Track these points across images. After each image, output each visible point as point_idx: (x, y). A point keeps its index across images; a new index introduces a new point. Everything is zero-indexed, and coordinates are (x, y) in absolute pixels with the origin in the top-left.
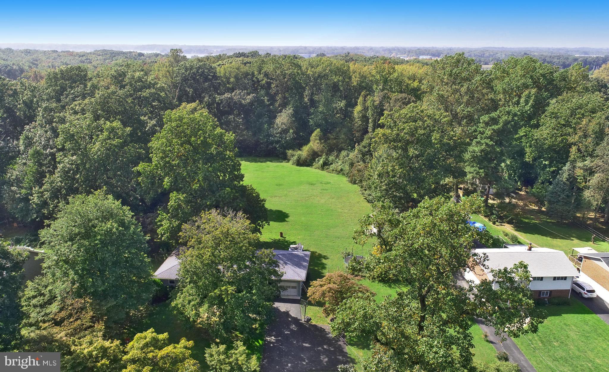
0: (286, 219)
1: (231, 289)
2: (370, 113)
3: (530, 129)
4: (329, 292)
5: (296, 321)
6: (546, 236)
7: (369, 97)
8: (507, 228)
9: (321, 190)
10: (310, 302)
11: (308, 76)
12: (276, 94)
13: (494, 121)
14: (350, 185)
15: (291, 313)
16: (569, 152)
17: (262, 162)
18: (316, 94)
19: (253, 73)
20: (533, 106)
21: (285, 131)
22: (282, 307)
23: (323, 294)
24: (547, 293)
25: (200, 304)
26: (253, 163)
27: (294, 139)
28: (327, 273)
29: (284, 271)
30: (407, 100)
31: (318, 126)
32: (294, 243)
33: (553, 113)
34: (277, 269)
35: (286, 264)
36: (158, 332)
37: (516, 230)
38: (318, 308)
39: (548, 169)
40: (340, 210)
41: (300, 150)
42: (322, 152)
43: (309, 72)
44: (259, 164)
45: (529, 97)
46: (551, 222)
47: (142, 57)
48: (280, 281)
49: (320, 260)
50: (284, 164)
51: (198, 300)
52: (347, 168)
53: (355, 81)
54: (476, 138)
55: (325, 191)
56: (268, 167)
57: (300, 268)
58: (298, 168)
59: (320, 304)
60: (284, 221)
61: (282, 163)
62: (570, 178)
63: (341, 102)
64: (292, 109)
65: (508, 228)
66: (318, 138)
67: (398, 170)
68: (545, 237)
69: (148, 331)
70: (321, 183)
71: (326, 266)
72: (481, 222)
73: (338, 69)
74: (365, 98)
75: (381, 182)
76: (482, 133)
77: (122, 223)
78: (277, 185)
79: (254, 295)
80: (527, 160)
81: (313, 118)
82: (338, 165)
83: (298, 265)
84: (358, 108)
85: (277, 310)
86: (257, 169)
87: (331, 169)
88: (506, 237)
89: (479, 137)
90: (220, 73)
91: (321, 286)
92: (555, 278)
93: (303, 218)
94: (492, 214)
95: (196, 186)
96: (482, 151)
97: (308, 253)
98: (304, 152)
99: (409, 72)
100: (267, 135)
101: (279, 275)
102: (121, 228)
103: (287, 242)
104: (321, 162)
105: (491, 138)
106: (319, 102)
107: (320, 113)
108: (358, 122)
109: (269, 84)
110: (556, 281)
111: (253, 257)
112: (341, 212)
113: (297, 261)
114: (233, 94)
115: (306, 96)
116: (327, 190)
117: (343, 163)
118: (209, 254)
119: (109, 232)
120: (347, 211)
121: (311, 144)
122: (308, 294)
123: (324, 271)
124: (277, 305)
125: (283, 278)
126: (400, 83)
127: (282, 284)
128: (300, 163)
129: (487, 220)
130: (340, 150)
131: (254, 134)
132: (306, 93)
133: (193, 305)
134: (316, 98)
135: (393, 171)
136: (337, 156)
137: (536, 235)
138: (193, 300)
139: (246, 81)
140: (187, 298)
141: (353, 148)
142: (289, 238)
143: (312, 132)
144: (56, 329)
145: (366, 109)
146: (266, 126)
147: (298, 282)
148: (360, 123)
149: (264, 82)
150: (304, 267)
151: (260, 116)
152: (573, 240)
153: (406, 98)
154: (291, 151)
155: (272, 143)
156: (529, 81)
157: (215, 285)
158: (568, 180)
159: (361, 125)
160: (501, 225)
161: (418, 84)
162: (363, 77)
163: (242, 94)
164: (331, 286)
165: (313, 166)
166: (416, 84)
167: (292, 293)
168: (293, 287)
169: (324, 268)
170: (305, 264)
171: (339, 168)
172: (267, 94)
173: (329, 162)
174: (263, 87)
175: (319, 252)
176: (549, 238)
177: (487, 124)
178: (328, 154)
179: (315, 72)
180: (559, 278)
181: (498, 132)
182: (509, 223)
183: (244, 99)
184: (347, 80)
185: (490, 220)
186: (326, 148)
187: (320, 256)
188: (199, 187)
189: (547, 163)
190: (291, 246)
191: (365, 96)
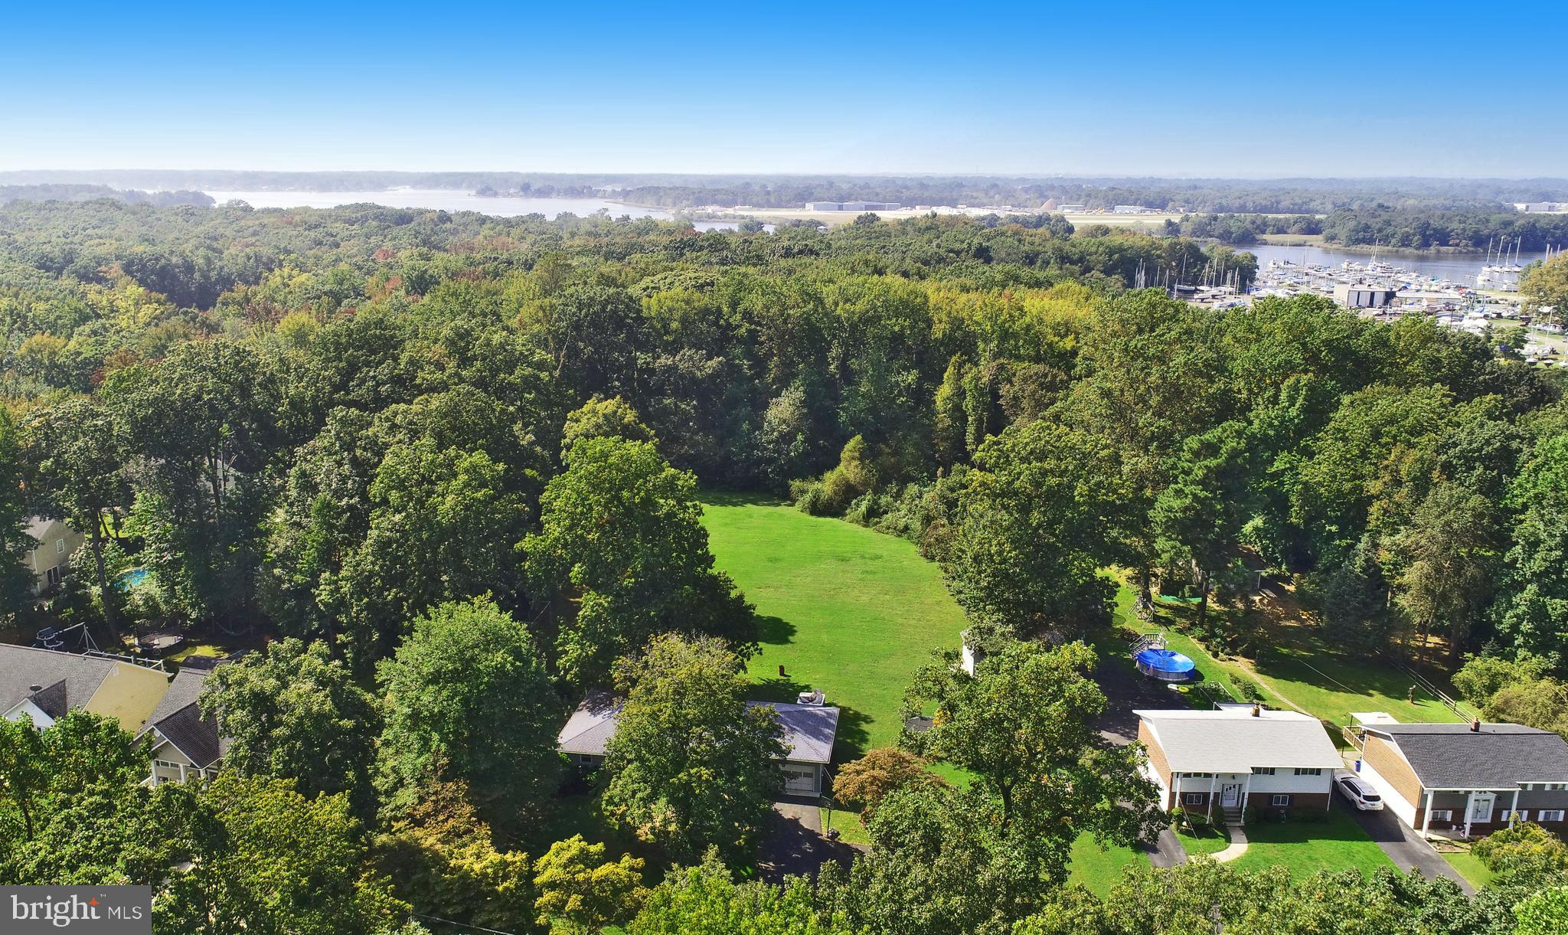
0: (791, 638)
1: (705, 773)
2: (969, 403)
3: (1299, 457)
4: (872, 784)
5: (812, 836)
6: (1319, 686)
7: (968, 366)
8: (1242, 667)
9: (863, 572)
10: (837, 800)
11: (838, 319)
12: (770, 355)
13: (1211, 449)
14: (924, 562)
15: (802, 822)
16: (1367, 513)
17: (735, 505)
18: (853, 356)
19: (719, 310)
20: (1304, 410)
21: (787, 438)
22: (787, 810)
23: (862, 789)
24: (1284, 799)
25: (652, 798)
26: (717, 507)
27: (805, 454)
28: (869, 750)
29: (792, 744)
30: (1049, 379)
31: (858, 425)
32: (807, 688)
33: (1339, 430)
34: (779, 740)
35: (792, 730)
36: (592, 841)
37: (1259, 672)
38: (852, 814)
39: (1338, 542)
40: (900, 620)
41: (818, 479)
42: (866, 484)
43: (839, 311)
44: (730, 508)
45: (1296, 388)
46: (1336, 656)
47: (448, 225)
48: (785, 762)
49: (858, 725)
50: (783, 509)
51: (649, 790)
52: (916, 525)
53: (938, 331)
54: (1177, 483)
55: (870, 577)
56: (750, 516)
57: (819, 739)
58: (813, 518)
59: (855, 806)
60: (787, 641)
61: (779, 508)
62: (1369, 567)
63: (909, 372)
64: (801, 388)
65: (1244, 667)
66: (857, 454)
67: (1009, 552)
68: (1315, 688)
69: (572, 839)
70: (863, 557)
71: (869, 737)
72: (1191, 653)
73: (905, 303)
74: (959, 370)
75: (980, 573)
76: (1187, 472)
77: (517, 653)
78: (770, 560)
79: (741, 784)
80: (1294, 520)
81: (848, 408)
82: (900, 515)
83: (816, 734)
84: (945, 391)
85: (777, 815)
86: (728, 521)
87: (884, 524)
88: (1234, 686)
89: (1180, 479)
90: (649, 308)
91: (858, 773)
92: (1297, 771)
93: (825, 637)
94: (1215, 636)
95: (629, 582)
96: (1186, 509)
97: (835, 711)
98: (827, 485)
99: (1054, 316)
100: (747, 446)
101: (783, 752)
102: (518, 663)
103: (792, 685)
104: (863, 508)
105: (1204, 483)
106: (862, 372)
107: (863, 396)
108: (943, 421)
109: (753, 335)
110: (1301, 777)
111: (739, 717)
112: (902, 625)
113: (813, 726)
114: (677, 358)
115: (833, 359)
116: (874, 573)
117: (910, 510)
118: (668, 712)
119: (500, 670)
120: (914, 622)
121: (841, 468)
122: (835, 788)
123: (864, 746)
124: (778, 806)
125: (789, 757)
126: (1036, 341)
127: (787, 768)
128: (819, 509)
129: (1201, 647)
130: (904, 480)
131: (721, 442)
132: (834, 353)
133: (641, 799)
134: (854, 364)
135: (1000, 553)
136: (898, 496)
137: (1299, 683)
138: (640, 790)
139: (704, 326)
140: (630, 787)
141: (933, 478)
142: (797, 678)
143: (846, 441)
144: (418, 833)
145: (961, 393)
146: (745, 426)
147: (816, 765)
148: (948, 422)
149: (744, 330)
150: (826, 738)
151: (733, 403)
152: (1371, 695)
153: (1045, 375)
154: (798, 483)
155: (759, 461)
156: (1298, 358)
157: (679, 766)
158: (1364, 570)
159: (952, 426)
160: (1230, 659)
161: (1074, 343)
162: (957, 323)
163: (696, 357)
164: (876, 772)
165: (845, 515)
166: (1069, 343)
167: (804, 785)
168: (806, 775)
169: (866, 741)
170: (827, 731)
171: (901, 524)
172: (749, 354)
173: (880, 507)
174: (740, 340)
175: (855, 707)
176: (1323, 690)
177: (1197, 454)
178: (878, 490)
179: (853, 312)
180: (1305, 771)
181: (1220, 473)
182: (1246, 655)
183: (698, 369)
184: (922, 325)
185: (1208, 648)
186: (873, 475)
187: (858, 717)
188: (635, 583)
189: (1334, 528)
190: (802, 695)
191: (961, 365)
